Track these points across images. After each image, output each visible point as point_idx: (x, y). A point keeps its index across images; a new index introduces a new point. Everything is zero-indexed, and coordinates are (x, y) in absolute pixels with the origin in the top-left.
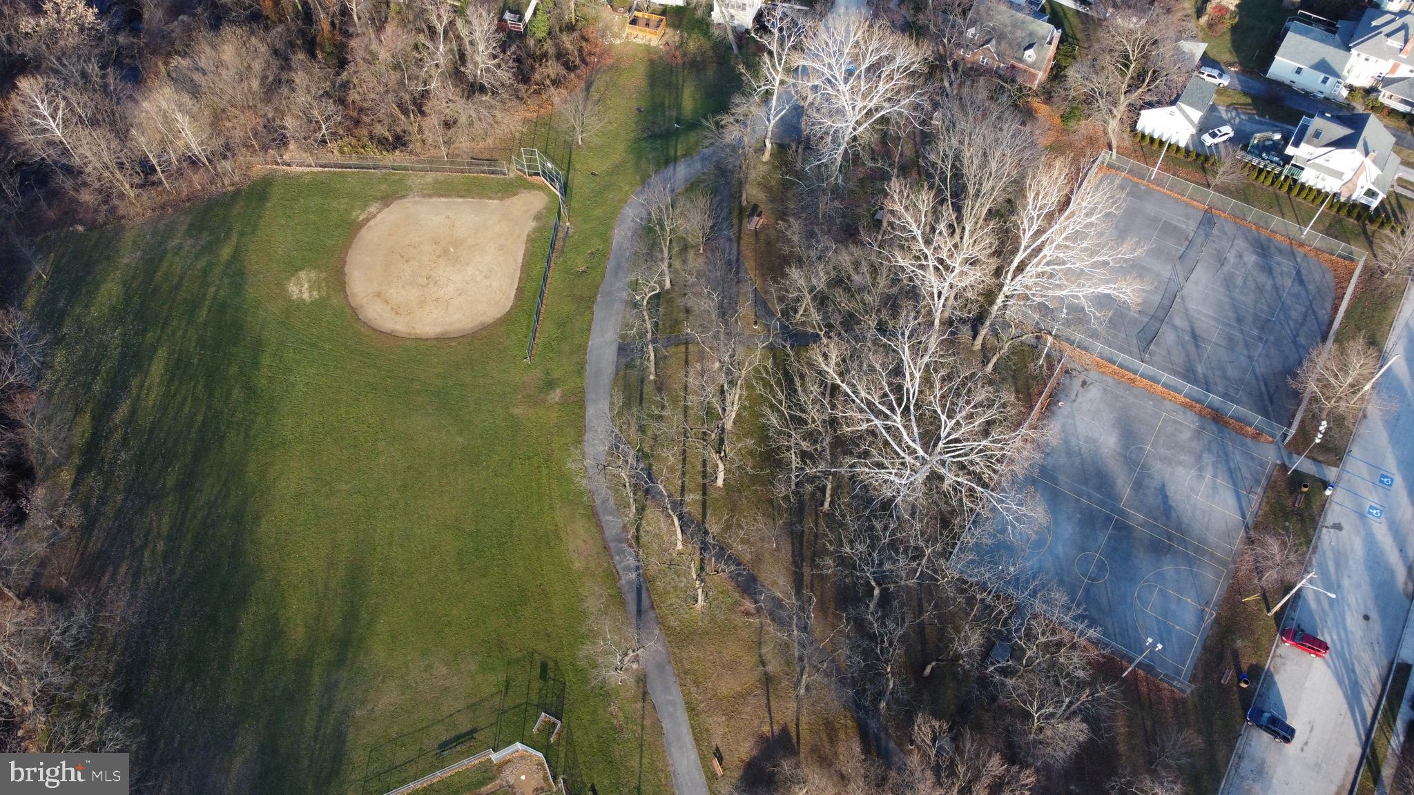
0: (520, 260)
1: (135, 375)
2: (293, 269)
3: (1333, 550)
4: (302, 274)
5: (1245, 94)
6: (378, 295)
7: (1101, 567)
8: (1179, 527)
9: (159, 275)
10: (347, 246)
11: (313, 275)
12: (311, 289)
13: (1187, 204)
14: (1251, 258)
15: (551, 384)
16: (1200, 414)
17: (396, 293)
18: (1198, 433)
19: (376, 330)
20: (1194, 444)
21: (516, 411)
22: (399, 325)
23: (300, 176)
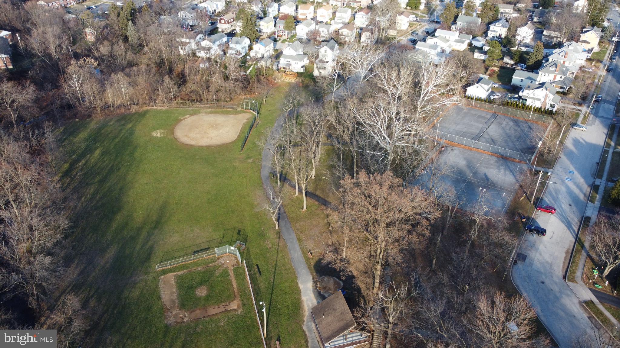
0: (240, 129)
1: (89, 154)
2: (155, 129)
3: (553, 188)
4: (158, 131)
5: (504, 89)
6: (186, 136)
7: (463, 192)
8: (493, 183)
9: (103, 131)
10: (176, 124)
11: (162, 131)
12: (160, 134)
13: (486, 112)
14: (511, 124)
15: (249, 158)
16: (497, 157)
17: (192, 135)
18: (497, 162)
19: (183, 144)
20: (496, 164)
21: (235, 164)
22: (193, 143)
23: (161, 109)
